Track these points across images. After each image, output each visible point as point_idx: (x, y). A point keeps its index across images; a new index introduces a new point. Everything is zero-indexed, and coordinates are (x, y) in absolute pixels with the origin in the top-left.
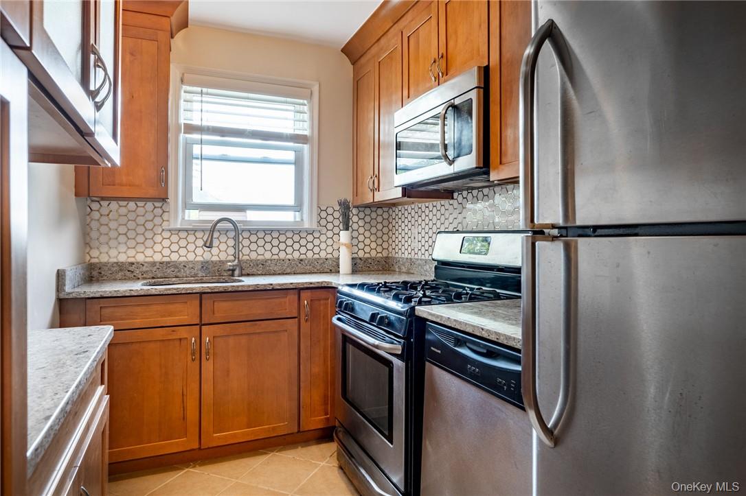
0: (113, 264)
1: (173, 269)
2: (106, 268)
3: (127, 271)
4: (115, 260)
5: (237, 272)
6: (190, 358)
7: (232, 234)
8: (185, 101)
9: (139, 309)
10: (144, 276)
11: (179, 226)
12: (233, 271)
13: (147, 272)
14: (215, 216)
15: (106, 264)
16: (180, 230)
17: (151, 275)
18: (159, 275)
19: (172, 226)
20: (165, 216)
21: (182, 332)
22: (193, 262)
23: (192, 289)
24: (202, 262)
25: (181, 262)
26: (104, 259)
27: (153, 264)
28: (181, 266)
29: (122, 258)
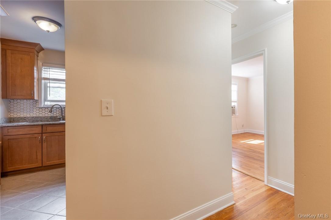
0: (18, 118)
1: (40, 119)
2: (16, 119)
3: (24, 119)
4: (19, 116)
5: (61, 119)
6: (38, 142)
7: (60, 109)
8: (44, 74)
9: (21, 129)
10: (30, 121)
11: (42, 106)
12: (60, 119)
13: (31, 120)
14: (53, 103)
15: (16, 118)
16: (42, 108)
17: (32, 120)
18: (35, 120)
19: (39, 107)
20: (37, 104)
21: (36, 135)
22: (47, 117)
23: (39, 124)
24: (50, 117)
25: (43, 117)
26: (15, 116)
27: (33, 117)
28: (43, 118)
29: (22, 116)
